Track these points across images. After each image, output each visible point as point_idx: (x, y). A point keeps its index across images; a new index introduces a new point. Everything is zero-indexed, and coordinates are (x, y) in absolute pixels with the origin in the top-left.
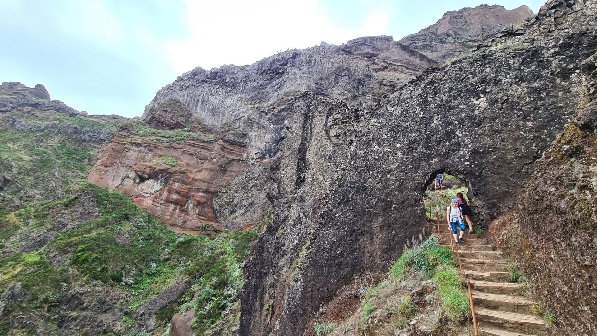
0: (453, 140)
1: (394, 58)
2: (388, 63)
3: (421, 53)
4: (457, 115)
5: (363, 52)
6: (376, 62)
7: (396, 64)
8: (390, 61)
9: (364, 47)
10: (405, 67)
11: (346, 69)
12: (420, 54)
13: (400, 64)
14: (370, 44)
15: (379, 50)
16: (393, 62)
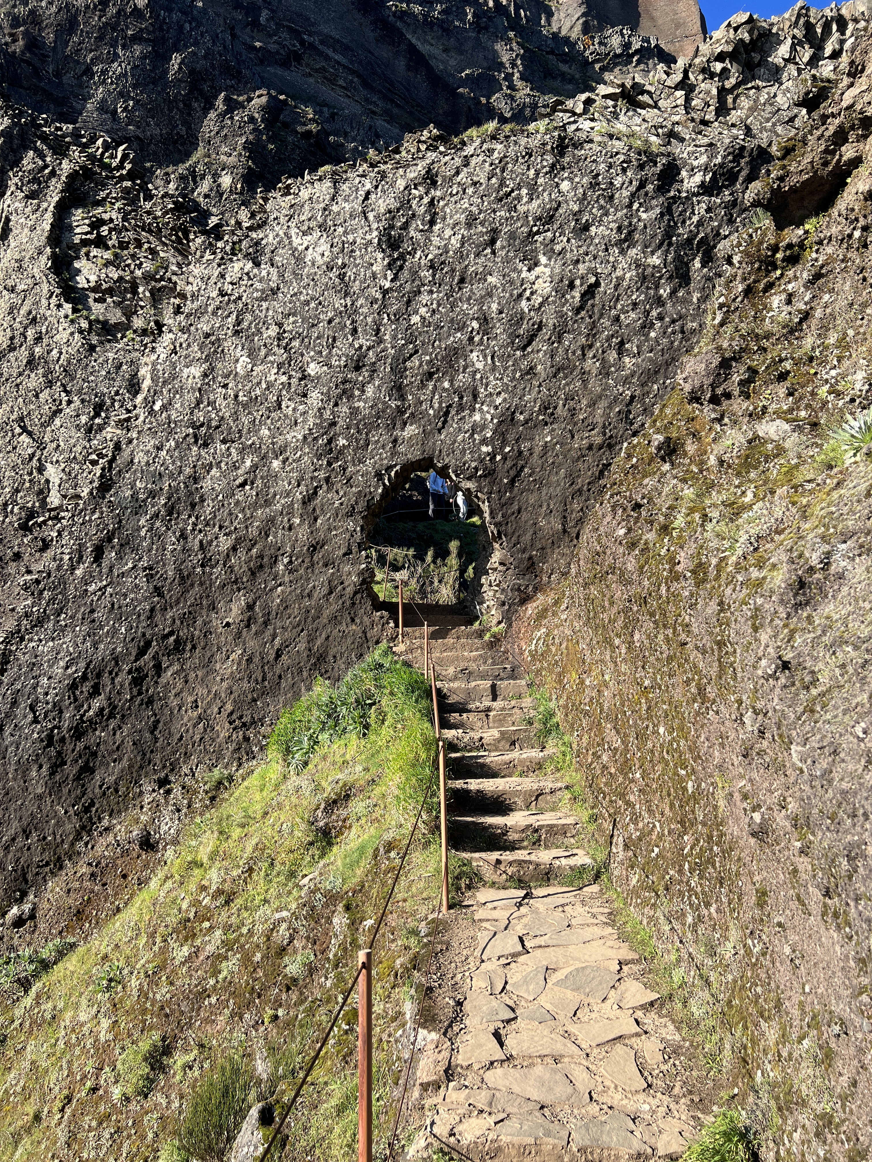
0: (461, 377)
3: (414, 41)
4: (481, 302)
10: (359, 76)
12: (410, 44)
13: (344, 61)
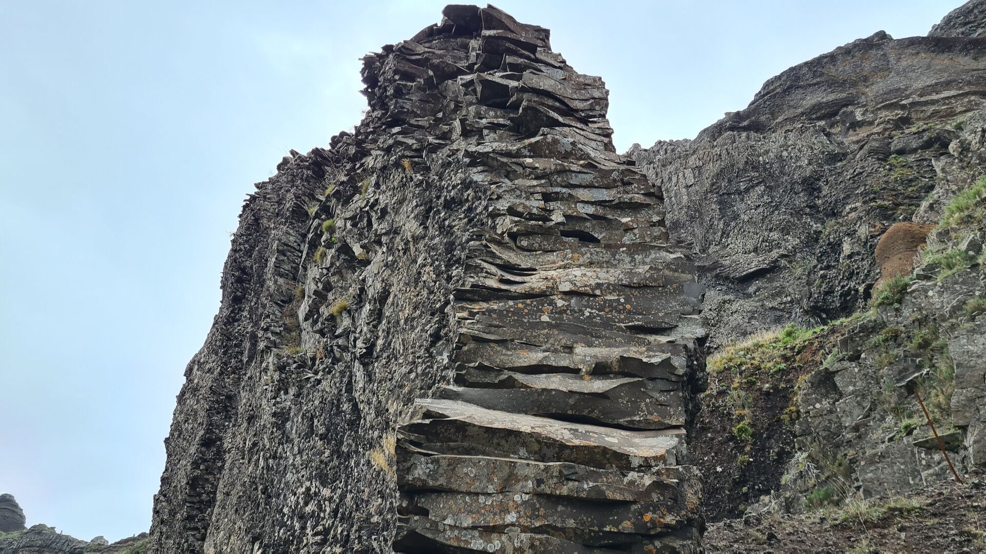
1: (919, 84)
2: (903, 107)
5: (800, 110)
6: (859, 117)
7: (935, 97)
8: (907, 97)
9: (797, 95)
11: (749, 167)
14: (815, 81)
15: (854, 84)
16: (921, 96)
